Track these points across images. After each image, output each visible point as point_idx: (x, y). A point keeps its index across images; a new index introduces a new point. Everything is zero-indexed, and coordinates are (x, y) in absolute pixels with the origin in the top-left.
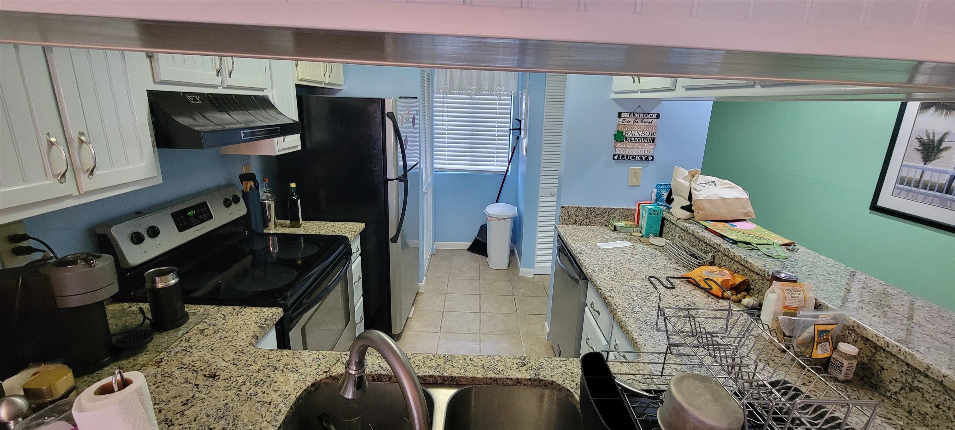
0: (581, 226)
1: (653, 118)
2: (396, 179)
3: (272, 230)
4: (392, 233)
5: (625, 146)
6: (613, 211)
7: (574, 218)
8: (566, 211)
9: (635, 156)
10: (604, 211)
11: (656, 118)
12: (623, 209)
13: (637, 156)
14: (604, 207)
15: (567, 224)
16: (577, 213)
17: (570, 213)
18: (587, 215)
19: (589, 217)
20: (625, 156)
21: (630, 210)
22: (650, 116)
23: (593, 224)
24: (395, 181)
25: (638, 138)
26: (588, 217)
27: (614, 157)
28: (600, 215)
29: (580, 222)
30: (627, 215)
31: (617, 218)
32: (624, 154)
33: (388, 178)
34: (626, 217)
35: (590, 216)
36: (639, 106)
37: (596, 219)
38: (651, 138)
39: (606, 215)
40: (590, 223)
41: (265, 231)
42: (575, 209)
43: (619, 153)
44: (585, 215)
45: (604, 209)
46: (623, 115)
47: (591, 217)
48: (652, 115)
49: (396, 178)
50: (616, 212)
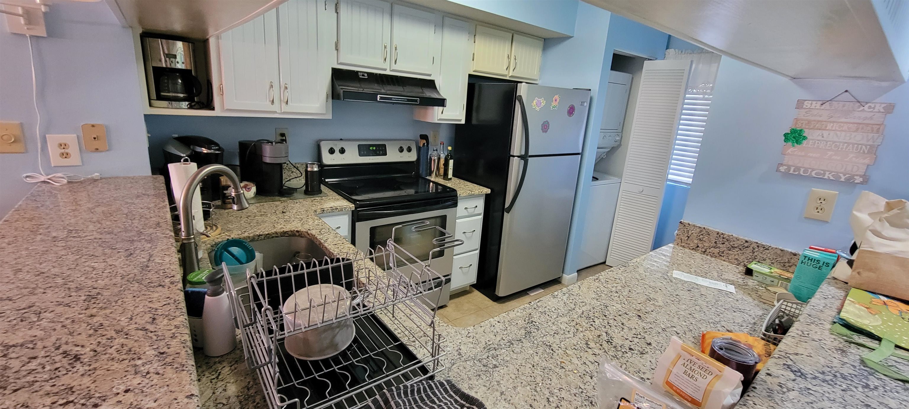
0: (705, 256)
1: (876, 110)
2: (518, 157)
3: (433, 178)
4: (507, 205)
5: (803, 154)
6: (762, 249)
7: (696, 241)
8: (686, 230)
9: (824, 171)
10: (746, 245)
11: (882, 110)
12: (782, 250)
13: (827, 173)
14: (747, 239)
15: (683, 247)
16: (701, 236)
17: (690, 233)
18: (716, 242)
19: (719, 247)
20: (802, 170)
21: (795, 255)
22: (870, 107)
23: (723, 259)
24: (516, 158)
25: (834, 142)
26: (718, 245)
27: (778, 168)
28: (737, 249)
29: (703, 250)
30: (789, 262)
31: (768, 261)
32: (799, 165)
33: (511, 154)
34: (787, 265)
35: (721, 246)
36: (846, 91)
37: (730, 252)
38: (866, 146)
39: (748, 252)
40: (720, 255)
41: (428, 178)
42: (698, 230)
43: (790, 163)
44: (713, 242)
45: (746, 242)
46: (807, 104)
47: (723, 248)
48: (873, 106)
49: (518, 155)
50: (768, 251)
